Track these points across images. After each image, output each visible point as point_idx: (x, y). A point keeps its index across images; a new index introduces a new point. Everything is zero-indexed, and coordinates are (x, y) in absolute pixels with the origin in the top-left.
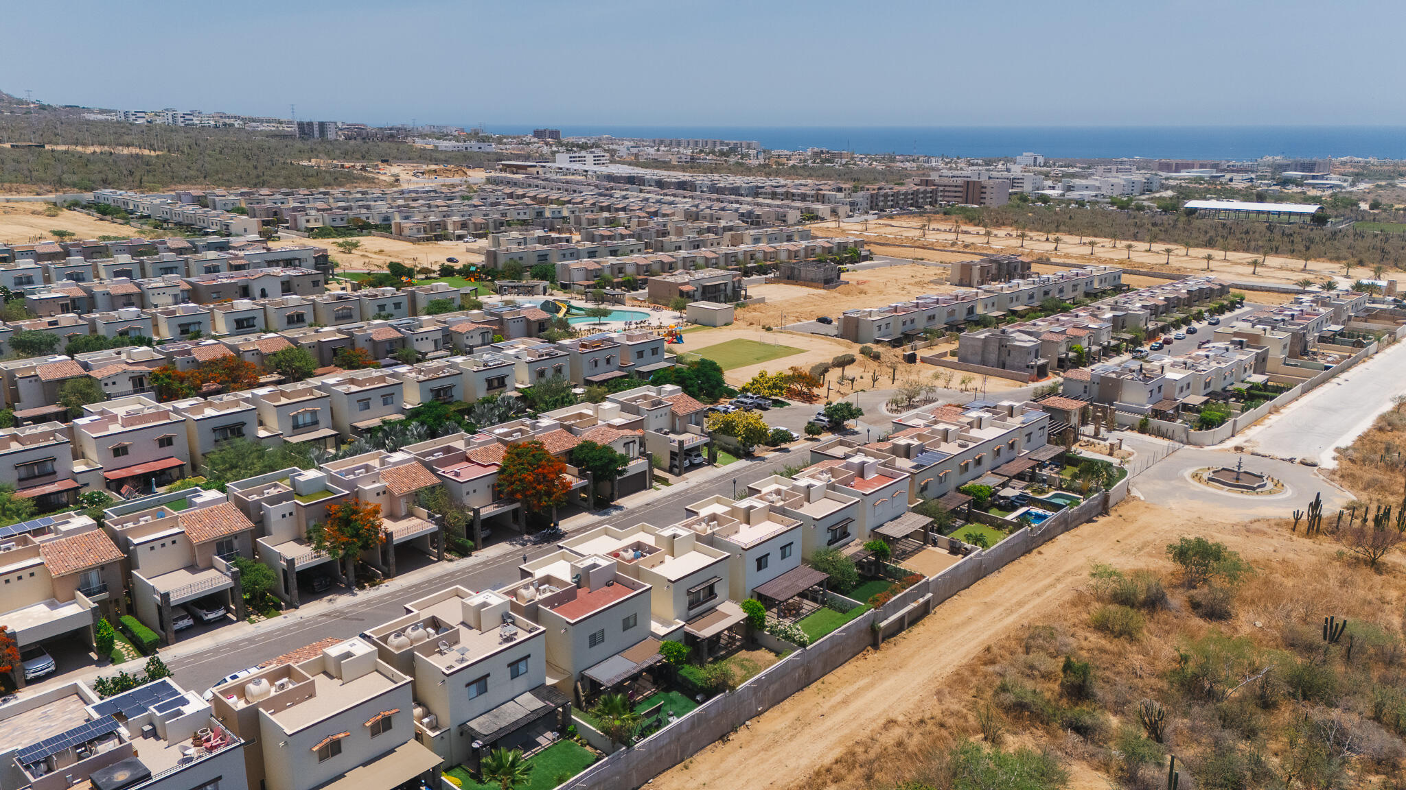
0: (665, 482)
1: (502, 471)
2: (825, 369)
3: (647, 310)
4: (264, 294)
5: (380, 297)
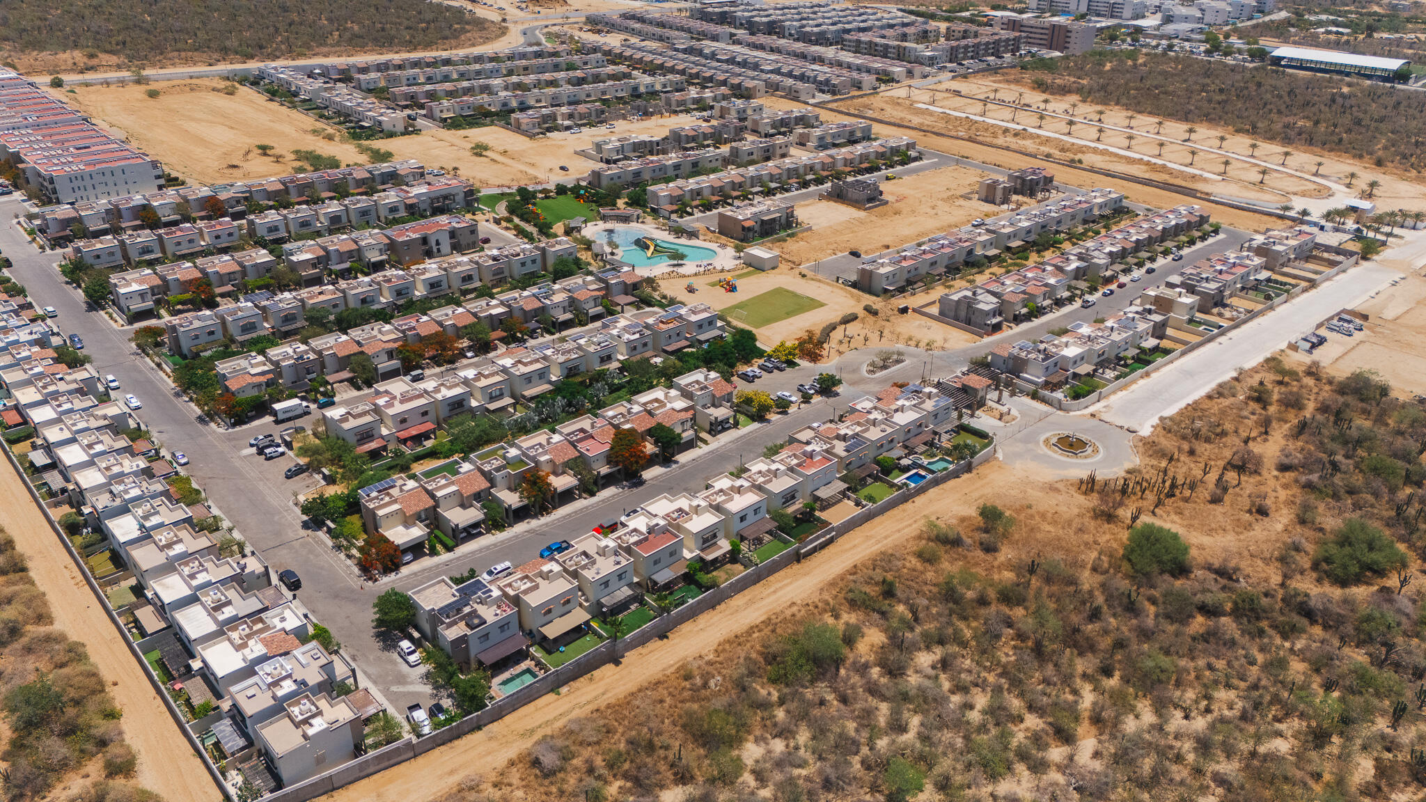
0: (705, 442)
1: (612, 449)
2: (833, 327)
3: (714, 246)
4: (438, 243)
5: (522, 256)
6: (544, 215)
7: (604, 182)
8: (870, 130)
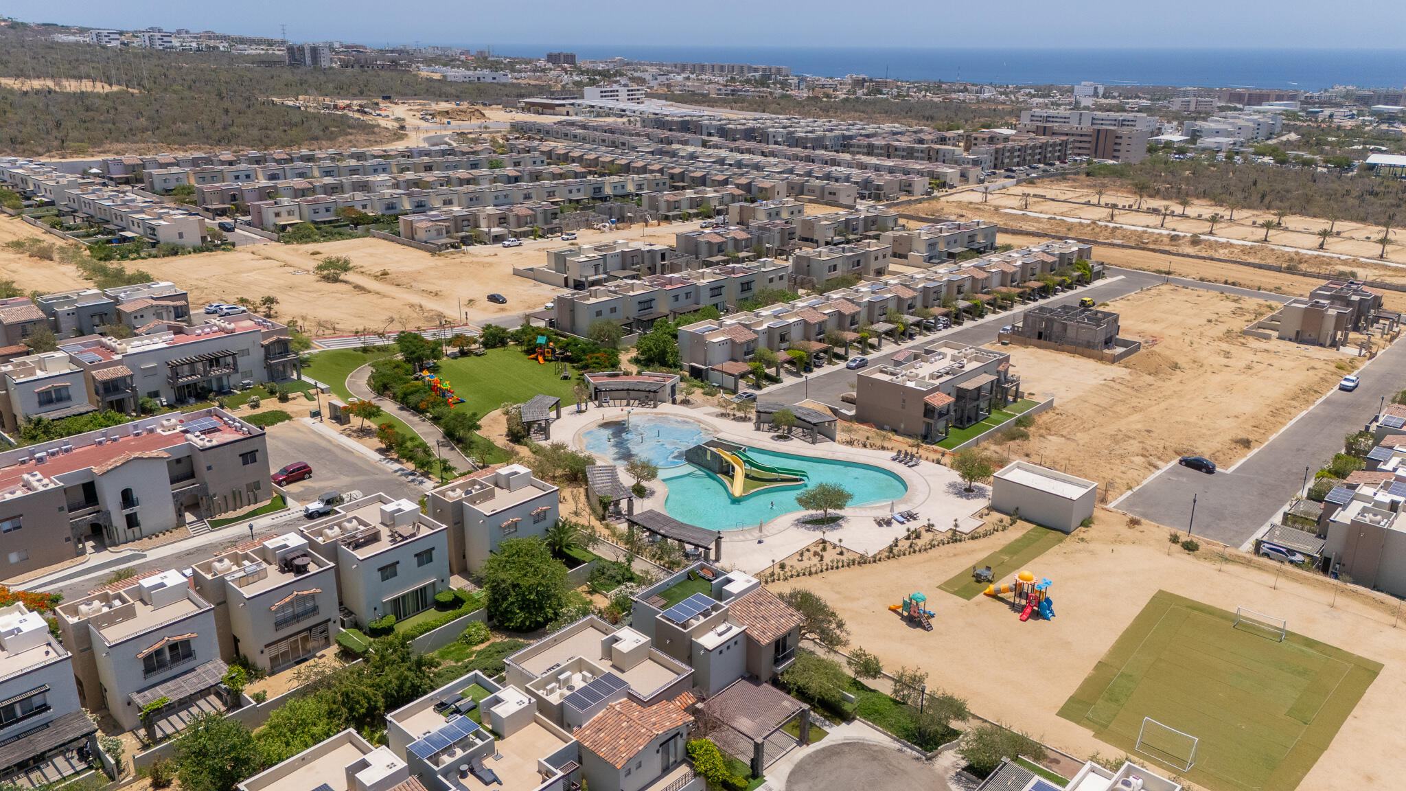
4: (127, 498)
5: (384, 544)
6: (458, 392)
7: (584, 321)
8: (994, 236)
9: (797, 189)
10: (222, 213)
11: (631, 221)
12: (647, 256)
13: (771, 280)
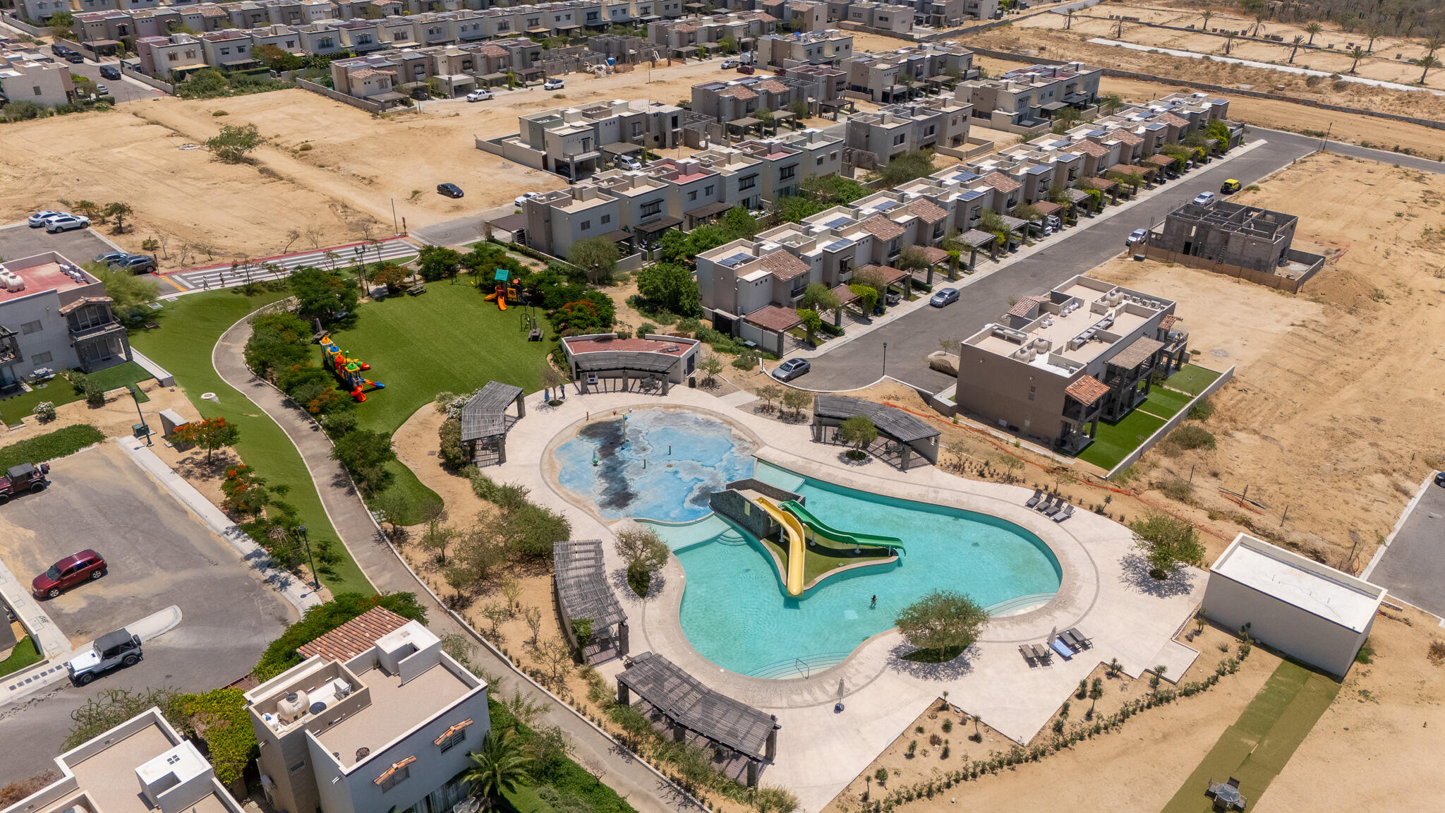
6: (374, 372)
7: (565, 237)
8: (1096, 82)
9: (839, 13)
10: (110, 51)
11: (634, 60)
12: (653, 121)
13: (820, 161)
